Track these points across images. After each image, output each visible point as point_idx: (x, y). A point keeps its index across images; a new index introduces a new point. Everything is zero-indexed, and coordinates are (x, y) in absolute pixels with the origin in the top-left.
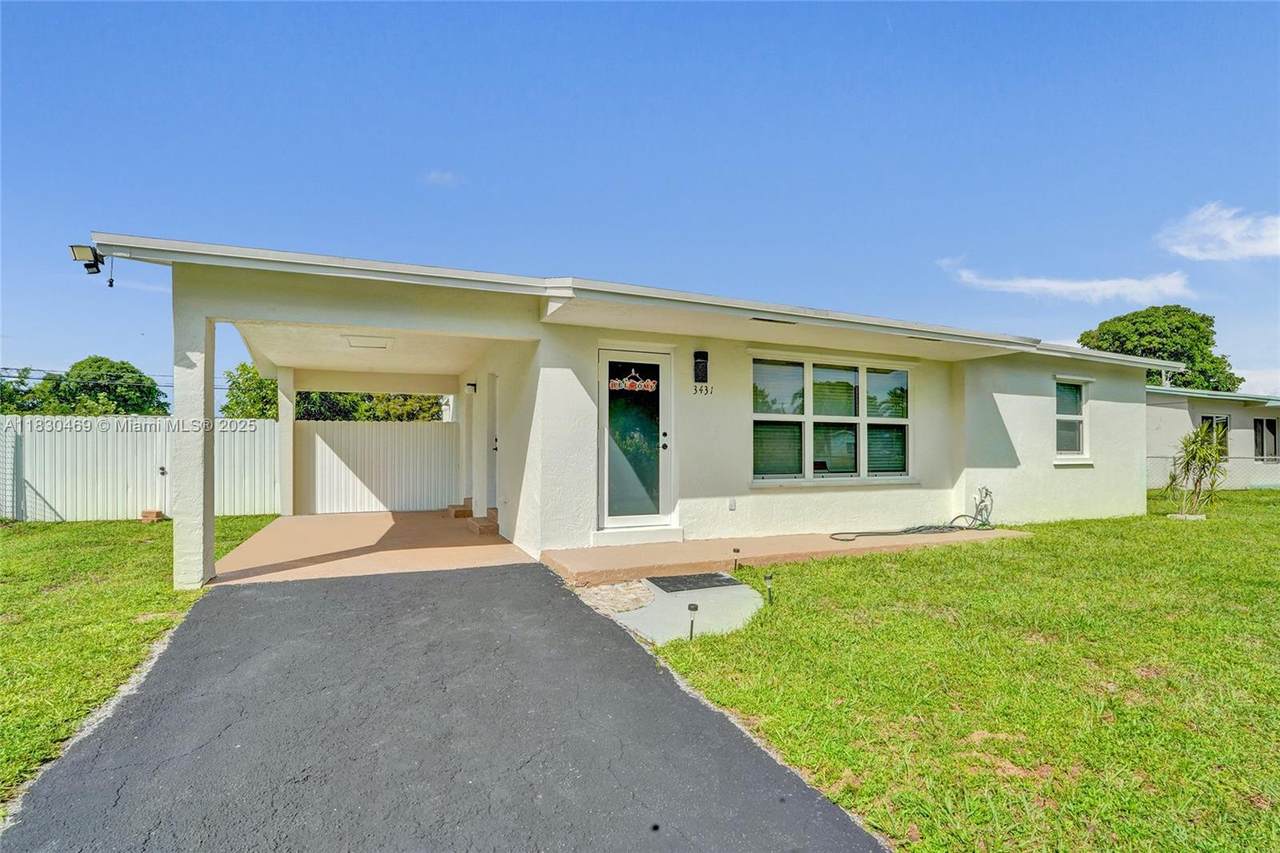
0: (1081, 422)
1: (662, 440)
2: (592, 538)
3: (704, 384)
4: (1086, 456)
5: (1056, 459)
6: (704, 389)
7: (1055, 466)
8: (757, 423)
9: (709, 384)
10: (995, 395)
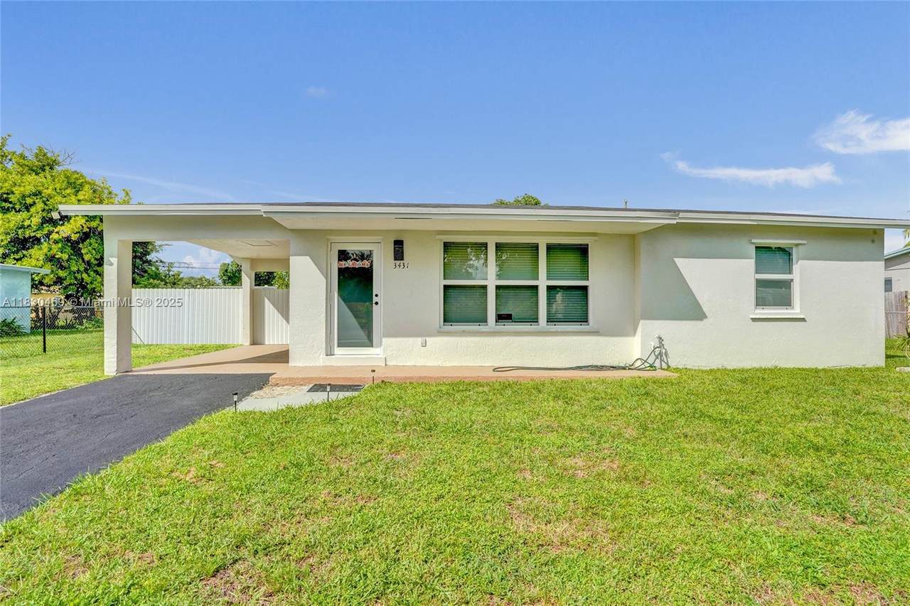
0: (792, 280)
1: (375, 299)
2: (321, 360)
3: (402, 262)
4: (796, 311)
5: (754, 314)
6: (402, 264)
7: (752, 319)
8: (446, 287)
9: (406, 261)
10: (675, 259)
